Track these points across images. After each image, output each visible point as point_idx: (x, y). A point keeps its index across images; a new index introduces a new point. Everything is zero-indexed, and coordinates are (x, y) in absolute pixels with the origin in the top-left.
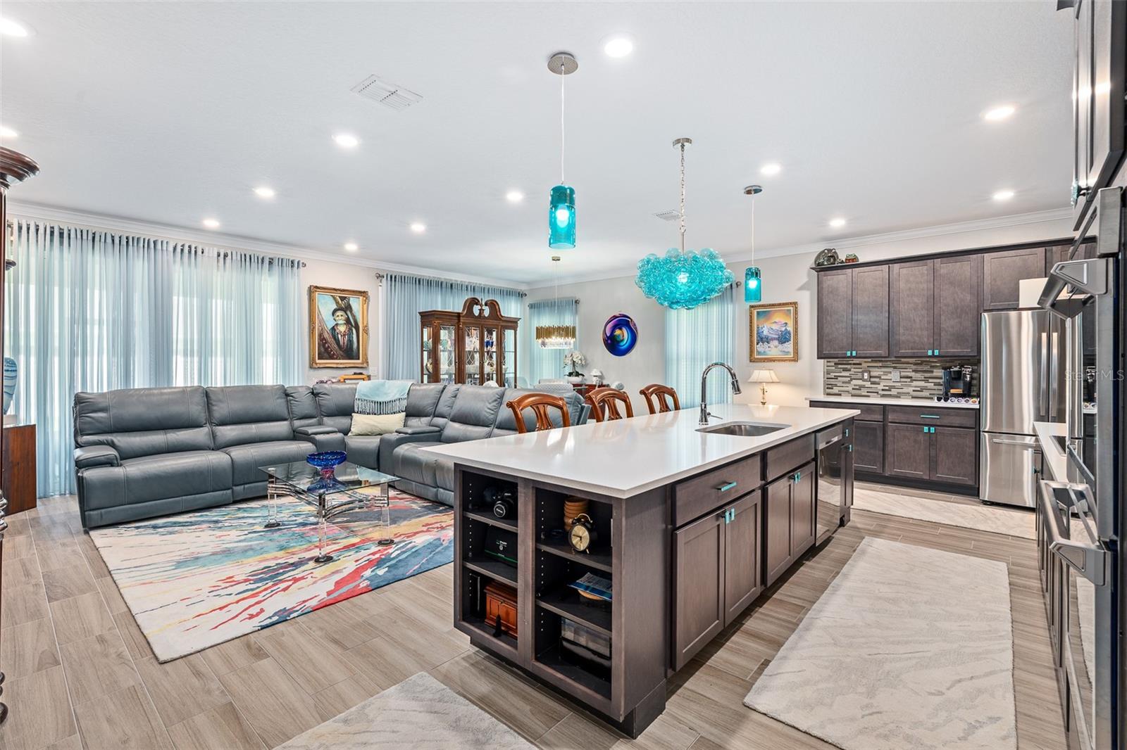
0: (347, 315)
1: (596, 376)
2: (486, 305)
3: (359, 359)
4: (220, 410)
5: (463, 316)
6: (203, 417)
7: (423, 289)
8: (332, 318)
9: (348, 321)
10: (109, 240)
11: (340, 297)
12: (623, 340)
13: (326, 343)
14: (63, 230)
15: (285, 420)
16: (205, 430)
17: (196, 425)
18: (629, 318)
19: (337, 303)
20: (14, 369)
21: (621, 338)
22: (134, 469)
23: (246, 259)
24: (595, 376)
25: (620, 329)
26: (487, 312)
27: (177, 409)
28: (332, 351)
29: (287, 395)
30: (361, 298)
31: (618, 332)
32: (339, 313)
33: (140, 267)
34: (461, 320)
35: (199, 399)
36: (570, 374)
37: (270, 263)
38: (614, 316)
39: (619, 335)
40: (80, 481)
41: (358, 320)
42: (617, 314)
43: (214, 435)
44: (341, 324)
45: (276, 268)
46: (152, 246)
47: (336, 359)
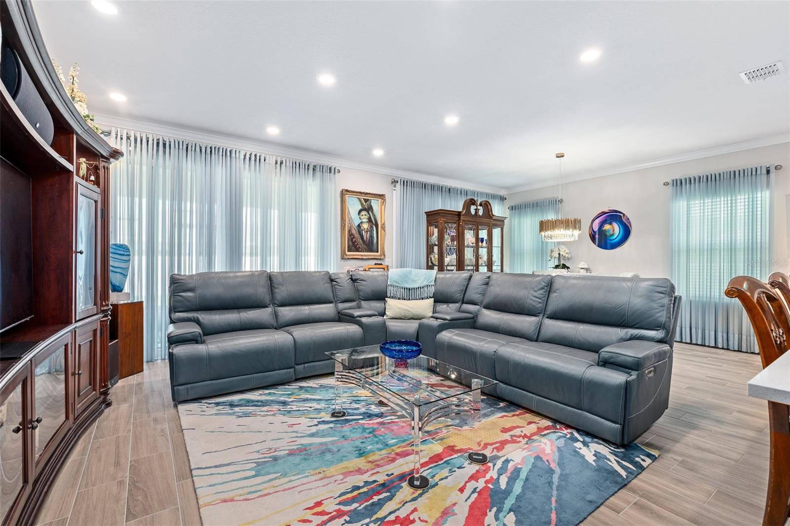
0: (369, 214)
1: (584, 269)
2: (481, 205)
3: (378, 252)
4: (282, 293)
5: (463, 215)
6: (267, 299)
7: (428, 192)
8: (358, 217)
9: (370, 220)
10: (198, 149)
11: (364, 199)
12: (612, 235)
13: (353, 238)
14: (166, 141)
15: (331, 302)
16: (269, 310)
17: (261, 305)
18: (621, 213)
19: (362, 204)
20: (128, 253)
21: (611, 233)
22: (215, 346)
23: (297, 166)
24: (582, 269)
25: (610, 224)
26: (481, 213)
27: (248, 291)
28: (357, 244)
29: (332, 280)
30: (380, 200)
31: (607, 227)
32: (364, 213)
33: (220, 172)
34: (462, 218)
35: (263, 281)
36: (557, 267)
37: (314, 169)
38: (603, 212)
39: (609, 230)
40: (171, 356)
41: (377, 219)
42: (606, 210)
43: (276, 315)
44: (364, 222)
45: (318, 174)
46: (228, 154)
47: (361, 251)
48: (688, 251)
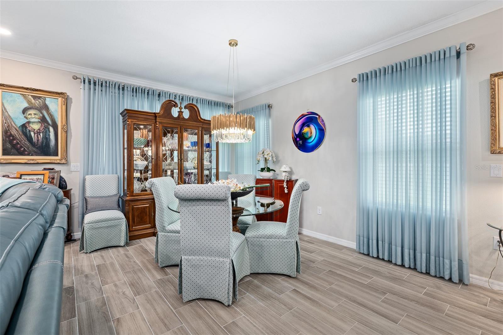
0: (42, 113)
1: (286, 172)
2: (185, 107)
3: (57, 155)
5: (160, 117)
8: (22, 116)
9: (43, 120)
11: (32, 96)
12: (310, 137)
13: (14, 139)
18: (317, 114)
19: (29, 102)
21: (309, 135)
24: (284, 172)
25: (308, 126)
26: (186, 114)
28: (21, 147)
30: (60, 99)
31: (306, 130)
32: (32, 112)
34: (157, 120)
36: (262, 170)
38: (302, 115)
39: (307, 133)
41: (56, 120)
42: (305, 112)
44: (34, 122)
47: (28, 155)
48: (374, 153)
